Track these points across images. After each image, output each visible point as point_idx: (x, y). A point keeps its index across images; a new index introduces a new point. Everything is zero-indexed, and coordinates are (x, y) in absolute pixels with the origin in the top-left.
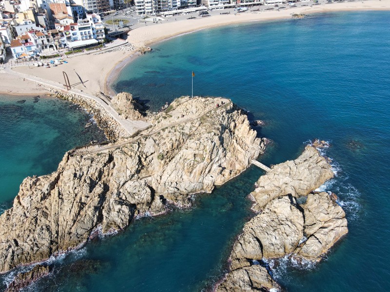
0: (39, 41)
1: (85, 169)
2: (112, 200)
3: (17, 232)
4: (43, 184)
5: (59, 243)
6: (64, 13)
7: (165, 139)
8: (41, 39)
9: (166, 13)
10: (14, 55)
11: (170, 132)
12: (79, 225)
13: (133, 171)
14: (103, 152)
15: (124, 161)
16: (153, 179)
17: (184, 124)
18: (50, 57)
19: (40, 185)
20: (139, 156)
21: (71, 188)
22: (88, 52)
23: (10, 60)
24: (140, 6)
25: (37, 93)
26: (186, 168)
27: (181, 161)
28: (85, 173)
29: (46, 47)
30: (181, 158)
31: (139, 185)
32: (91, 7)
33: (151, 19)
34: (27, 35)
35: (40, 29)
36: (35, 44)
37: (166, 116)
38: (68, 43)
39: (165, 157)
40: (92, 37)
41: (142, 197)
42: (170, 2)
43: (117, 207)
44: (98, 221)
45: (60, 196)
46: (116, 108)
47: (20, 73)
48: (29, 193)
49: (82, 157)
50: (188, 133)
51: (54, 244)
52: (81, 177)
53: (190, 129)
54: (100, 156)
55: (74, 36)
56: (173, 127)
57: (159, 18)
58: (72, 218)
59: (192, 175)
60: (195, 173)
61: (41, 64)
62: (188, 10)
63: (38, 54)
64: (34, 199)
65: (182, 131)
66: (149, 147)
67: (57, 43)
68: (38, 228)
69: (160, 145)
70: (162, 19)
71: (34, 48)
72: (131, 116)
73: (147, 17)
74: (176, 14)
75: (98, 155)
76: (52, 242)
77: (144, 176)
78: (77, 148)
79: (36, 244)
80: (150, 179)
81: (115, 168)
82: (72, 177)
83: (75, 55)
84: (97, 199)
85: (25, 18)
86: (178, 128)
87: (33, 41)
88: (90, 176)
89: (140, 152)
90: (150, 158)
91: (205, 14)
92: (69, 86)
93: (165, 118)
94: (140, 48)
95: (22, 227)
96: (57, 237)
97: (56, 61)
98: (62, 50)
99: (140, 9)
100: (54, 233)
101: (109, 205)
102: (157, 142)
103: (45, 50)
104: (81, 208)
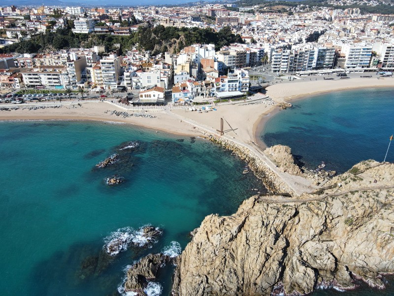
0: (195, 90)
1: (271, 218)
2: (295, 259)
3: (208, 268)
4: (230, 224)
5: (244, 291)
6: (211, 67)
7: (353, 203)
8: (197, 88)
9: (301, 72)
10: (173, 100)
11: (361, 196)
12: (264, 277)
13: (318, 231)
14: (288, 204)
15: (310, 219)
16: (336, 245)
17: (378, 190)
18: (201, 104)
19: (228, 225)
20: (325, 216)
21: (258, 235)
22: (234, 102)
23: (169, 103)
24: (276, 65)
25: (193, 134)
26: (379, 241)
27: (375, 232)
28: (271, 222)
29: (198, 95)
30: (373, 228)
31: (321, 248)
32: (231, 63)
33: (286, 77)
34: (185, 84)
35: (192, 79)
36: (191, 92)
37: (356, 178)
38: (217, 93)
39: (354, 223)
40: (238, 89)
41: (325, 263)
42: (305, 63)
43: (302, 268)
44: (279, 278)
45: (248, 241)
46: (272, 159)
47: (178, 115)
48: (219, 231)
49: (268, 205)
50: (383, 202)
51: (240, 291)
52: (267, 225)
53: (386, 198)
54: (285, 208)
55: (223, 88)
56: (365, 192)
57: (295, 77)
58: (258, 267)
59: (385, 251)
60: (389, 250)
61: (194, 109)
62: (324, 71)
63: (191, 100)
64: (224, 239)
65: (376, 198)
66: (336, 207)
67: (207, 92)
68: (227, 270)
69: (348, 208)
70: (298, 78)
71: (189, 95)
72: (290, 170)
73: (282, 75)
74: (312, 74)
75: (284, 206)
76: (238, 289)
77: (324, 239)
78: (261, 195)
79: (225, 286)
80: (331, 243)
81: (299, 224)
82: (260, 224)
83: (222, 103)
84: (281, 253)
85: (182, 69)
86: (371, 194)
87: (189, 89)
88: (275, 226)
89: (327, 212)
90: (336, 220)
91: (343, 76)
92: (222, 132)
93: (354, 180)
94: (281, 104)
95: (212, 264)
96: (242, 285)
97: (207, 107)
98: (211, 98)
99: (276, 68)
100: (241, 279)
101: (292, 263)
102: (345, 205)
103: (197, 97)
104: (267, 260)
